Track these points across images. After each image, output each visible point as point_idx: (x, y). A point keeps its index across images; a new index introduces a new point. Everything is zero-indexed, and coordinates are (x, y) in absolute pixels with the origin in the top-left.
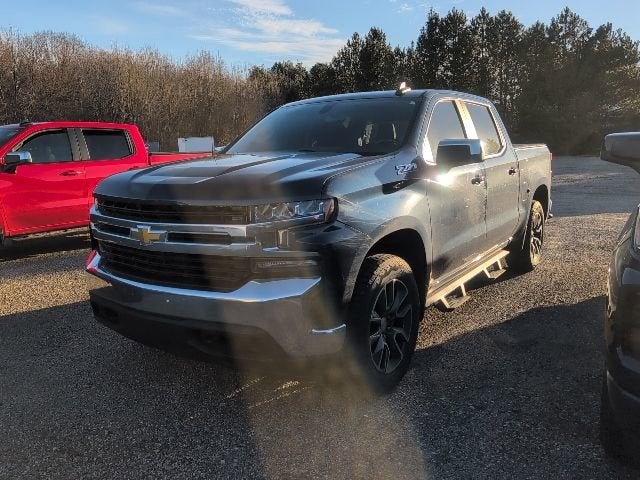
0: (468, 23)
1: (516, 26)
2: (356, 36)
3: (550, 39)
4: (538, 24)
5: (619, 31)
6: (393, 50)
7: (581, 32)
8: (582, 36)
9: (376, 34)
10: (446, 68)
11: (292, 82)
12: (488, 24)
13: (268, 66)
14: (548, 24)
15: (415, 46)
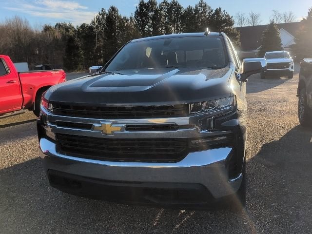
0: (158, 5)
1: (180, 8)
2: (103, 9)
3: (195, 14)
4: (189, 7)
5: (224, 11)
6: (122, 17)
7: (208, 12)
8: (209, 13)
9: (113, 9)
10: (150, 27)
11: (67, 33)
12: (167, 6)
13: (53, 25)
14: (194, 7)
15: (134, 16)
